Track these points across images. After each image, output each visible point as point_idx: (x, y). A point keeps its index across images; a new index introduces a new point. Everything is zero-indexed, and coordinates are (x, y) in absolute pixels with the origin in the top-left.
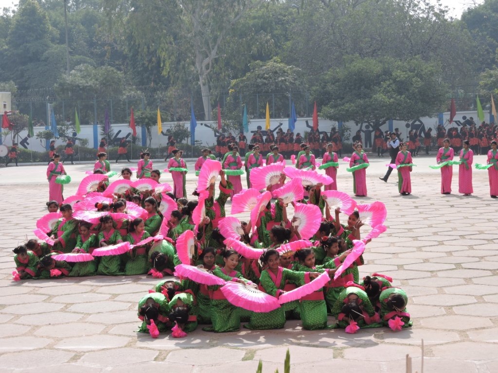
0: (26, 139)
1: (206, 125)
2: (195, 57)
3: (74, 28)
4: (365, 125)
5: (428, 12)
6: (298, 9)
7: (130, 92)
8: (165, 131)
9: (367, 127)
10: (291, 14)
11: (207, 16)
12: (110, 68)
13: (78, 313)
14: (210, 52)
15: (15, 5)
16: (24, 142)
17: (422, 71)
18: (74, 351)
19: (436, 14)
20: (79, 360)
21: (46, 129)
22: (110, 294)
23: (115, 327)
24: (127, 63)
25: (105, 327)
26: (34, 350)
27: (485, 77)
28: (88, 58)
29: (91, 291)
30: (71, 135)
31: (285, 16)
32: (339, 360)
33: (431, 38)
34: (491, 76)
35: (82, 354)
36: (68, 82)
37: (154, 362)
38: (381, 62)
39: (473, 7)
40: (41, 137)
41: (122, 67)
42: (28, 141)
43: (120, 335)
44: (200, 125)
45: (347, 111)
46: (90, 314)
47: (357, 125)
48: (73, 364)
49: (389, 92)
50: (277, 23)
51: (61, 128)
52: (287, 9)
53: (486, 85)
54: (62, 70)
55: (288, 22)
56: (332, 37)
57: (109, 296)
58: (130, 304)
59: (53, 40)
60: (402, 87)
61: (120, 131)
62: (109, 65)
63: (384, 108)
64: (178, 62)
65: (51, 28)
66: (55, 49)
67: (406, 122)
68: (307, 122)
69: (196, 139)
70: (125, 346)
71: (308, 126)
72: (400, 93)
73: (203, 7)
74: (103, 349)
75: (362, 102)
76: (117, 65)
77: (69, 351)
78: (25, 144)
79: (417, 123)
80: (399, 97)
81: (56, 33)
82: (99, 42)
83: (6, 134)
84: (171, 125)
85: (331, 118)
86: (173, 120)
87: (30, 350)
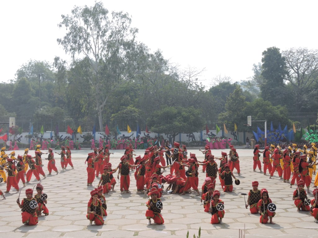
0: (20, 138)
1: (100, 134)
2: (96, 104)
3: (42, 90)
4: (169, 135)
5: (197, 88)
6: (141, 84)
7: (67, 119)
8: (82, 136)
9: (170, 136)
10: (138, 86)
11: (102, 86)
12: (58, 108)
13: (58, 216)
14: (103, 102)
15: (16, 79)
16: (19, 139)
17: (194, 112)
18: (61, 232)
19: (199, 89)
20: (64, 236)
21: (29, 134)
22: (71, 207)
23: (76, 222)
24: (65, 106)
25: (72, 222)
26: (43, 231)
27: (221, 115)
28: (48, 103)
29: (62, 206)
30: (40, 137)
31: (135, 87)
32: (174, 236)
33: (197, 99)
34: (223, 115)
35: (65, 233)
36: (40, 113)
37: (96, 236)
38: (176, 108)
39: (214, 86)
40: (27, 137)
41: (63, 107)
42: (20, 139)
43: (79, 225)
44: (98, 133)
45: (162, 129)
46: (64, 216)
47: (166, 135)
48: (62, 237)
49: (180, 121)
50: (132, 90)
51: (36, 134)
52: (136, 84)
53: (221, 119)
54: (36, 108)
55: (136, 90)
56: (156, 97)
57: (71, 208)
58: (81, 212)
59: (33, 95)
60: (185, 119)
61: (62, 135)
62: (58, 106)
63: (178, 128)
64: (89, 106)
65: (32, 89)
66: (33, 98)
67: (187, 134)
68: (144, 133)
69: (96, 140)
70: (83, 230)
71: (145, 135)
72: (185, 122)
73: (100, 83)
74: (73, 231)
75: (168, 125)
76: (61, 106)
77: (59, 232)
78: (19, 140)
79: (191, 135)
80: (184, 124)
81: (34, 91)
82: (53, 96)
83: (11, 136)
84: (85, 133)
85: (155, 132)
86: (86, 131)
87: (41, 232)
